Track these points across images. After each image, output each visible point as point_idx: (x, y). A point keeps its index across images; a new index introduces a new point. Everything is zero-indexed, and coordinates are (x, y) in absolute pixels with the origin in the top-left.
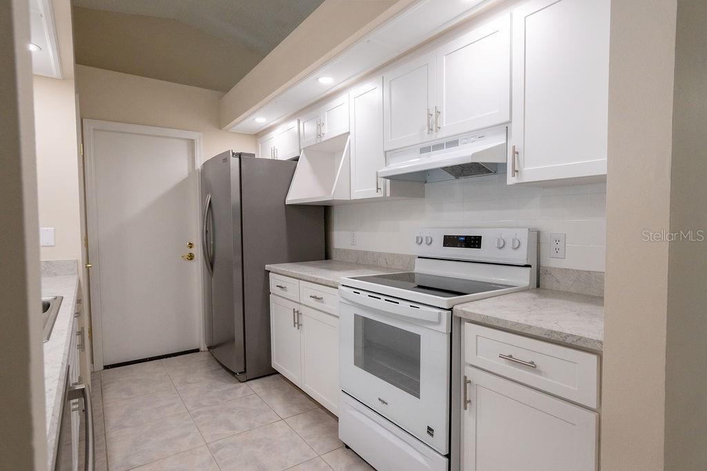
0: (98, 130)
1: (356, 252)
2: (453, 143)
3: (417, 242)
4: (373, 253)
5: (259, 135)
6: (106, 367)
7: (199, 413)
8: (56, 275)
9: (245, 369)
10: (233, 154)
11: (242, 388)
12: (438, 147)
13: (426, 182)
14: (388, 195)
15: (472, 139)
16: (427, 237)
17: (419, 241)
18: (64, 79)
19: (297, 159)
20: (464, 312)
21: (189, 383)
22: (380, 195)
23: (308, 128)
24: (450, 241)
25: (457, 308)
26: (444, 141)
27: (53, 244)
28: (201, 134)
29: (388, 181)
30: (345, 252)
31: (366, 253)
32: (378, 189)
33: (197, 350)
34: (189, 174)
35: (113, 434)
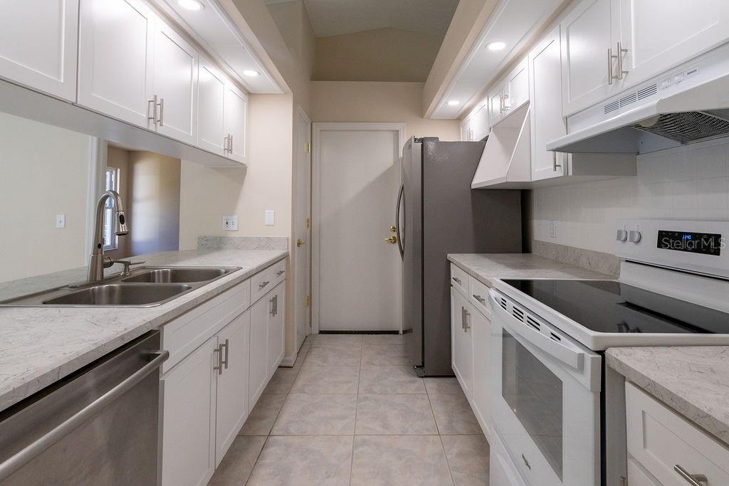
0: (324, 131)
1: (556, 246)
2: (649, 90)
3: (619, 238)
4: (574, 250)
5: (459, 119)
6: (321, 332)
7: (366, 399)
8: (273, 248)
9: (423, 363)
10: (415, 139)
11: (417, 384)
12: (630, 99)
13: (638, 153)
14: (570, 173)
15: (676, 78)
16: (632, 233)
17: (623, 237)
18: (285, 93)
19: (486, 139)
20: (621, 363)
21: (373, 364)
22: (559, 173)
23: (495, 104)
24: (668, 239)
25: (612, 353)
26: (636, 90)
27: (272, 223)
28: (405, 124)
29: (570, 155)
30: (546, 245)
31: (566, 248)
32: (555, 166)
33: (396, 333)
34: (394, 162)
35: (293, 396)
